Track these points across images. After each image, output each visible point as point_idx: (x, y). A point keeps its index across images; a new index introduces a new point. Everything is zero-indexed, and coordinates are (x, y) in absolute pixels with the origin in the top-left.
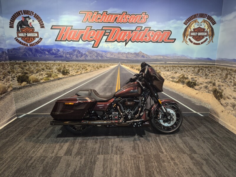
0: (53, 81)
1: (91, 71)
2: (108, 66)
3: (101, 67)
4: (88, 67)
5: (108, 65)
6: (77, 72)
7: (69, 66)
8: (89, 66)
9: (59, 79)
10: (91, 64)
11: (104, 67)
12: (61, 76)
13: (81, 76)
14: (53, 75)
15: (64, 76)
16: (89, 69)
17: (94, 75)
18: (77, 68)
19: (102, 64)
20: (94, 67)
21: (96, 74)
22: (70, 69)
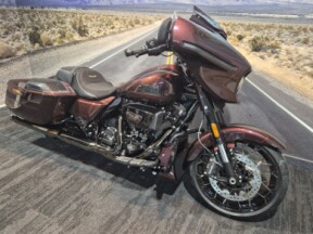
0: (68, 45)
1: (120, 32)
2: (150, 22)
3: (138, 22)
4: (115, 23)
5: (151, 18)
6: (99, 32)
7: (86, 18)
8: (117, 19)
9: (76, 42)
10: (120, 14)
11: (143, 24)
12: (77, 37)
13: (105, 39)
14: (67, 35)
15: (81, 38)
16: (117, 25)
17: (125, 41)
18: (99, 23)
19: (141, 16)
20: (124, 21)
21: (129, 38)
22: (89, 24)
